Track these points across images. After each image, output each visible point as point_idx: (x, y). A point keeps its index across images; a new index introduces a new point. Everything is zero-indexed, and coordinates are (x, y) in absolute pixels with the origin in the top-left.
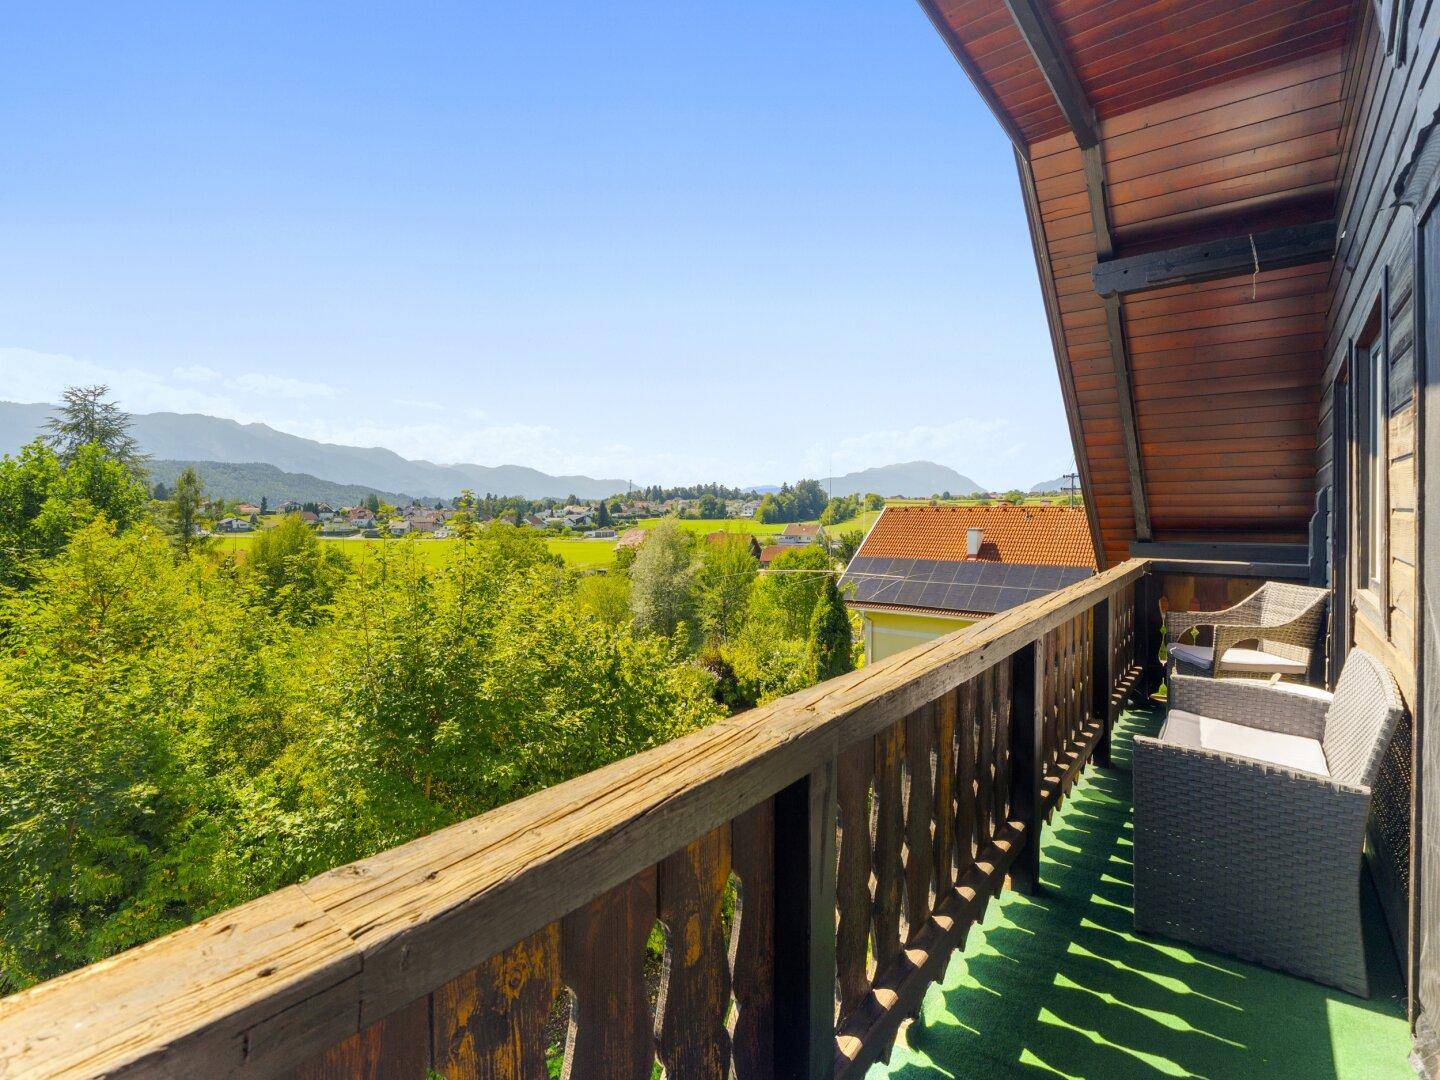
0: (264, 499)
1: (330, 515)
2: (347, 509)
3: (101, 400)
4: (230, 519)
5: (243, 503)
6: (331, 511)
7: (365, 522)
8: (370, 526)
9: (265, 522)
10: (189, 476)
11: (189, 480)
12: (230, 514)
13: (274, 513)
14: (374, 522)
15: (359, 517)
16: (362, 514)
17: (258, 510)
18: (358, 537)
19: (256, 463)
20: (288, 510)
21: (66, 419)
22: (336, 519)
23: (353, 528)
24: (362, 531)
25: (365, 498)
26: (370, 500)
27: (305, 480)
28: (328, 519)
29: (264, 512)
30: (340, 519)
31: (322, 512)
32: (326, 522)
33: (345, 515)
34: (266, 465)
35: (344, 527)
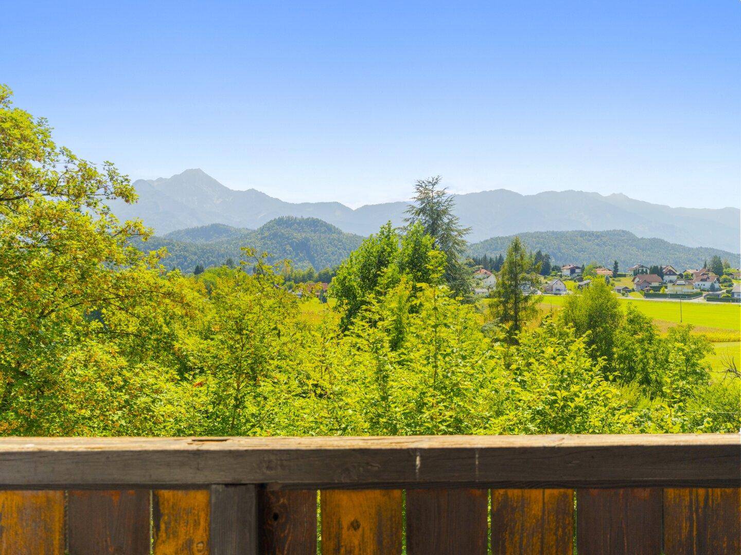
0: (616, 263)
1: (674, 278)
2: (690, 271)
3: (437, 188)
4: (588, 281)
5: (600, 267)
6: (674, 274)
7: (707, 285)
8: (713, 288)
9: (616, 284)
10: (516, 245)
11: (516, 248)
12: (589, 277)
13: (625, 276)
14: (717, 285)
15: (702, 280)
16: (705, 277)
17: (611, 273)
18: (701, 300)
19: (614, 231)
20: (636, 273)
21: (418, 205)
22: (679, 282)
23: (695, 291)
24: (705, 294)
25: (709, 261)
26: (715, 262)
27: (656, 243)
28: (671, 281)
29: (616, 275)
30: (682, 282)
31: (666, 274)
32: (669, 285)
33: (688, 278)
34: (623, 231)
35: (687, 290)
